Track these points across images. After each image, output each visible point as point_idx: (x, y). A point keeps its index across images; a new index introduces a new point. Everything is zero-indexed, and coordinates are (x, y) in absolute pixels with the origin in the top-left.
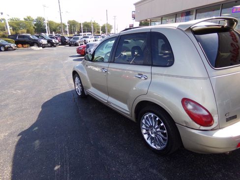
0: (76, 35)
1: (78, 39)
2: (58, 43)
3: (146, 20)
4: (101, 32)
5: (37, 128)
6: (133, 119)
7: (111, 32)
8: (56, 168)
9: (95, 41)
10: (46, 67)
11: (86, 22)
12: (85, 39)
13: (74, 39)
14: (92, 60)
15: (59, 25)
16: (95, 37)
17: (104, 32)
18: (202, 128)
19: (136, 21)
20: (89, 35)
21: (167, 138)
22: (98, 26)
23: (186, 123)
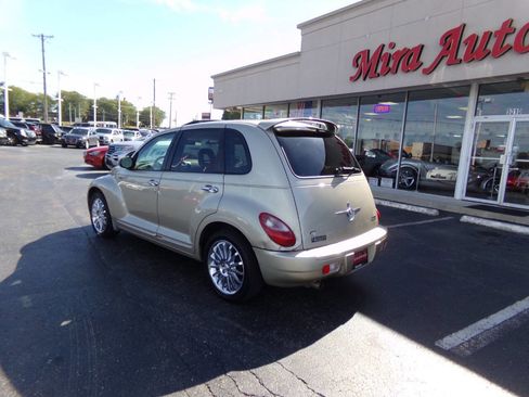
0: (78, 125)
1: (85, 132)
2: (34, 139)
3: (235, 108)
4: (138, 123)
5: (18, 282)
6: (197, 256)
7: (162, 125)
8: (64, 323)
9: (126, 140)
10: (12, 185)
11: (103, 99)
12: (101, 134)
13: (76, 132)
14: (132, 168)
15: (34, 98)
16: (125, 133)
17: (145, 123)
18: (283, 249)
19: (215, 108)
20: (111, 126)
21: (243, 274)
22: (131, 110)
23: (265, 244)
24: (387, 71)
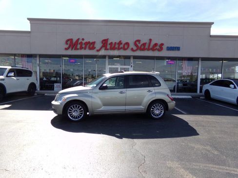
24: (81, 48)
